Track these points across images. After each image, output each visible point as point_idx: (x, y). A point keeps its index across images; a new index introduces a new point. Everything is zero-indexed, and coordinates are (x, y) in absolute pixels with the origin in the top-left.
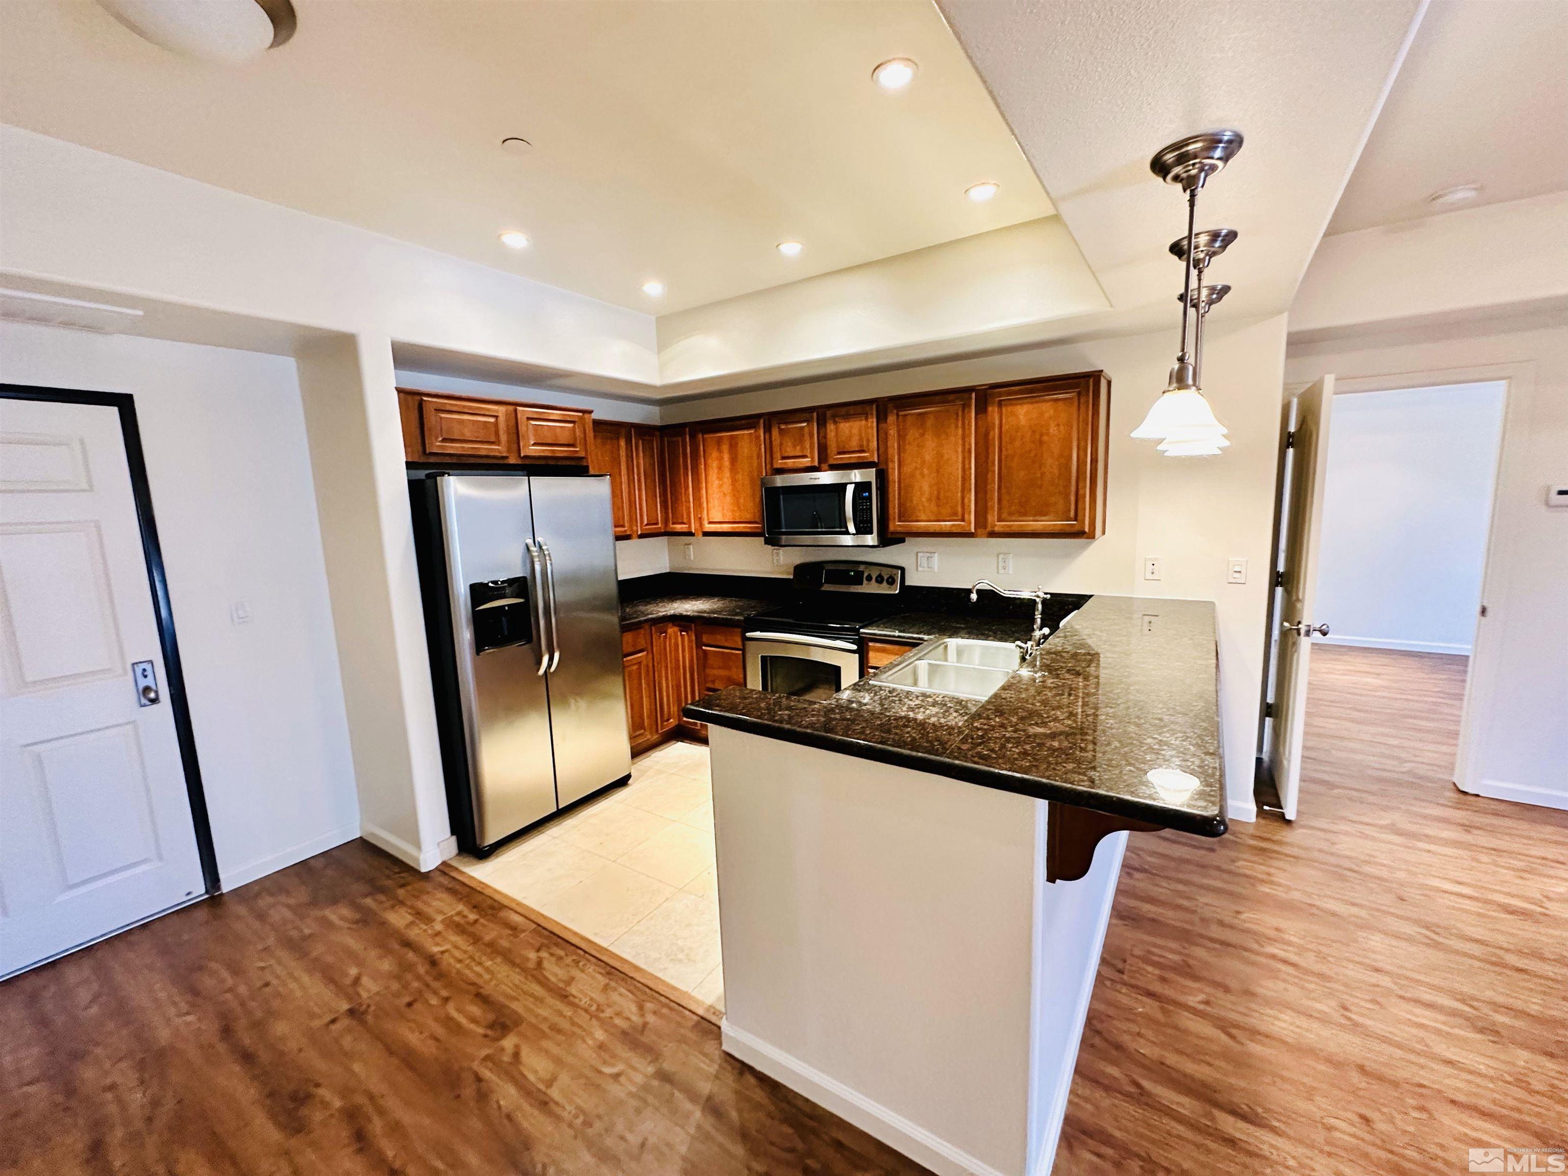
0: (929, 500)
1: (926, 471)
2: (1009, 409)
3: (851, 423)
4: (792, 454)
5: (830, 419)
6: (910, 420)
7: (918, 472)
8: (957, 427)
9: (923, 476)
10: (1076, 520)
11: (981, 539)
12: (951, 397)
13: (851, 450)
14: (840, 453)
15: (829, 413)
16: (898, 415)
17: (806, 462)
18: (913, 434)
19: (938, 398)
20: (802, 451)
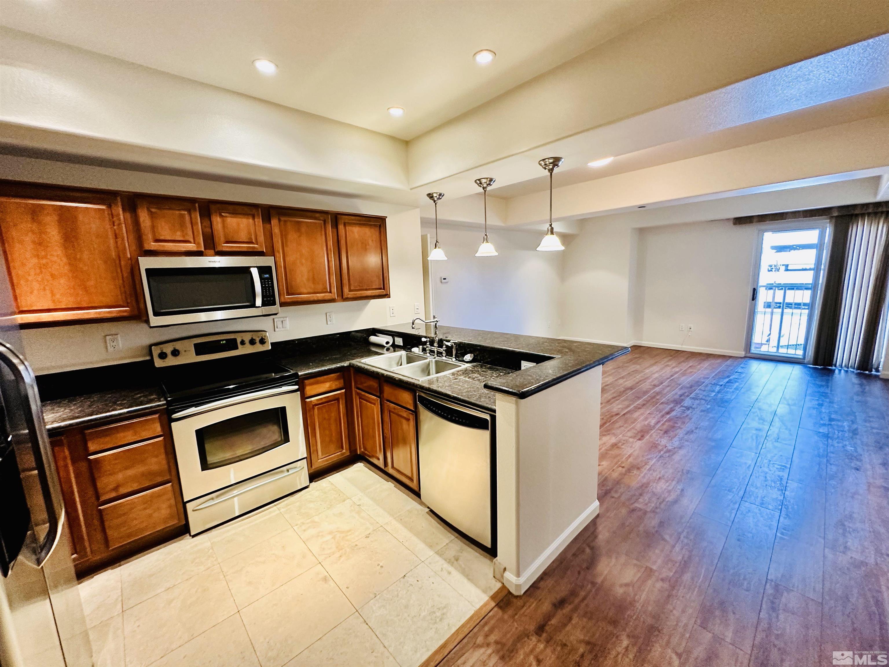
0: (308, 280)
1: (304, 261)
2: (350, 228)
3: (239, 220)
4: (169, 238)
5: (216, 212)
6: (289, 224)
7: (298, 261)
8: (321, 235)
9: (302, 264)
10: (384, 289)
11: (339, 303)
12: (318, 215)
13: (241, 240)
14: (227, 242)
15: (213, 207)
16: (280, 220)
17: (191, 247)
18: (292, 236)
19: (309, 214)
20: (184, 236)
